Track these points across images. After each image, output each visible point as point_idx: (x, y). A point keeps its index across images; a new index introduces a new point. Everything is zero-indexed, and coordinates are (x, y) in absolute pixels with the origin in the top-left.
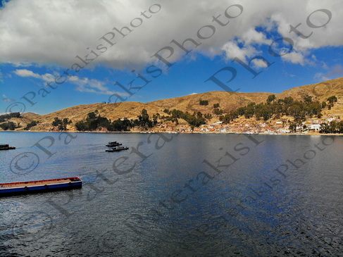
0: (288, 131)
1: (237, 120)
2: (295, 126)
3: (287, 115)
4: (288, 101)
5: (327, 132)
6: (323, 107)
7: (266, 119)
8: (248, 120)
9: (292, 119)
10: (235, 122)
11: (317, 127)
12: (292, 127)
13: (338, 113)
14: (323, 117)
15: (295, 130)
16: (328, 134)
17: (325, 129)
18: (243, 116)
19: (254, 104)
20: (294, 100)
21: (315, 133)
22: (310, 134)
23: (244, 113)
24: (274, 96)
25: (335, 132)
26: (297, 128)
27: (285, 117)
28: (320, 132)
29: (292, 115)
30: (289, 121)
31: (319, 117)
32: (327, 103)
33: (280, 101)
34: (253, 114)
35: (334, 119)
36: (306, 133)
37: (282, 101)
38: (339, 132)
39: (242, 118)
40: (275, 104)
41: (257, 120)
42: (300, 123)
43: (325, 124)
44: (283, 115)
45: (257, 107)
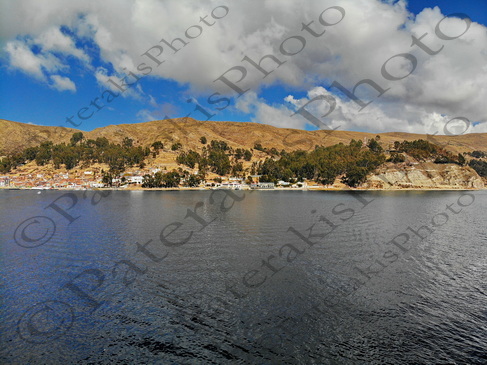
0: (102, 185)
1: (22, 167)
2: (111, 179)
3: (100, 162)
4: (101, 143)
5: (151, 186)
6: (147, 154)
7: (69, 167)
8: (41, 167)
9: (106, 168)
10: (20, 171)
11: (139, 179)
12: (107, 180)
13: (164, 162)
14: (147, 168)
15: (111, 183)
16: (153, 189)
17: (149, 183)
18: (34, 162)
19: (51, 143)
20: (110, 142)
21: (137, 188)
22: (130, 188)
23: (35, 156)
24: (81, 134)
25: (160, 186)
26: (114, 181)
27: (96, 165)
28: (143, 186)
29: (106, 162)
30: (103, 171)
31: (142, 167)
32: (152, 149)
33: (90, 141)
34: (49, 159)
35: (159, 170)
36: (125, 187)
37: (93, 142)
38: (166, 186)
39: (31, 165)
40: (83, 145)
41: (56, 168)
42: (118, 175)
43: (148, 176)
44: (94, 162)
45: (56, 149)
